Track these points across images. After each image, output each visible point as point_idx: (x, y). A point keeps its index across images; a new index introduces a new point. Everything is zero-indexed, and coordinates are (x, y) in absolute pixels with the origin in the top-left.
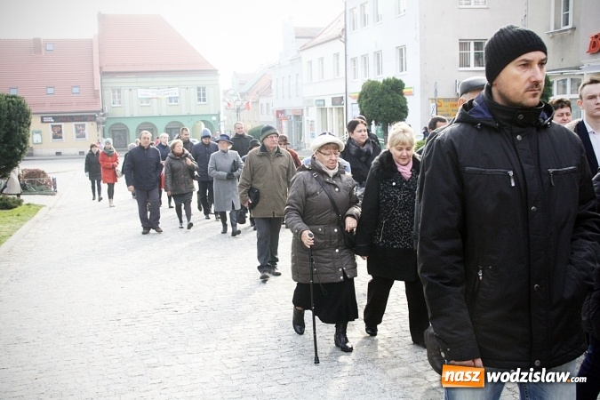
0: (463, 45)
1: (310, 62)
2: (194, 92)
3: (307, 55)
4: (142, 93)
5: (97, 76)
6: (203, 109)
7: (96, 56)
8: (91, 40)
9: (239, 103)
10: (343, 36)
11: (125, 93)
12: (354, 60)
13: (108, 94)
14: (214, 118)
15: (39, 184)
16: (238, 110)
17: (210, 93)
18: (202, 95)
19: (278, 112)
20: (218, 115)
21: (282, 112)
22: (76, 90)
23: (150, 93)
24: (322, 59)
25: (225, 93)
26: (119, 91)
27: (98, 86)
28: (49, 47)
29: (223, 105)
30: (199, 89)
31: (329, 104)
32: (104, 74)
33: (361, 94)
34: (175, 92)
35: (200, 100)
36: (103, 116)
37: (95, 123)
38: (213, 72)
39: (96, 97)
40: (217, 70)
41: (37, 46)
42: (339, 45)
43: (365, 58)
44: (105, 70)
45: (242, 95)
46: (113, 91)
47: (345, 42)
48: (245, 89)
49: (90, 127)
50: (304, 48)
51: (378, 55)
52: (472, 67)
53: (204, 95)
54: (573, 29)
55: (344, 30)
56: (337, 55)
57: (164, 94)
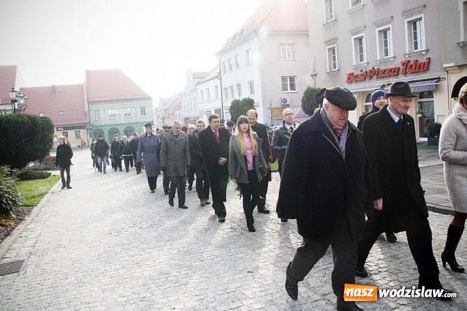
0: (284, 79)
1: (202, 91)
2: (139, 110)
3: (200, 88)
4: (110, 112)
5: (86, 103)
6: (144, 119)
7: (85, 93)
8: (82, 85)
9: (164, 115)
10: (219, 77)
11: (102, 112)
12: (226, 89)
13: (92, 113)
16: (164, 119)
17: (148, 110)
19: (185, 119)
21: (188, 118)
22: (75, 112)
23: (115, 112)
24: (208, 89)
25: (156, 109)
26: (98, 112)
27: (86, 110)
28: (60, 90)
29: (155, 117)
30: (141, 108)
32: (89, 103)
33: (231, 107)
34: (129, 111)
35: (142, 114)
36: (90, 125)
37: (85, 130)
38: (149, 99)
39: (86, 115)
40: (151, 98)
41: (54, 90)
42: (217, 82)
43: (232, 87)
44: (90, 100)
45: (165, 110)
46: (95, 112)
47: (221, 80)
48: (166, 107)
49: (83, 133)
50: (199, 84)
51: (239, 86)
52: (289, 91)
53: (144, 111)
54: (339, 70)
55: (220, 73)
56: (216, 87)
57: (123, 112)
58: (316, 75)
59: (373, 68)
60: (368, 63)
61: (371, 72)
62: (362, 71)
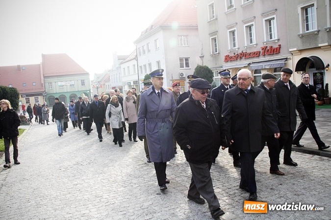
0: (181, 60)
1: (124, 69)
2: (80, 82)
3: (123, 66)
4: (60, 84)
5: (42, 78)
6: (83, 88)
7: (41, 70)
8: (39, 65)
9: (98, 85)
10: (136, 58)
11: (54, 84)
12: (141, 67)
13: (47, 85)
14: (88, 92)
15: (23, 121)
16: (97, 88)
17: (86, 82)
18: (83, 83)
20: (90, 90)
22: (34, 84)
23: (63, 83)
24: (128, 67)
25: (92, 81)
26: (51, 83)
27: (43, 82)
28: (24, 68)
29: (91, 86)
30: (82, 81)
31: (132, 84)
32: (44, 77)
33: (144, 79)
34: (73, 83)
35: (82, 85)
36: (45, 93)
37: (42, 96)
38: (87, 74)
39: (42, 86)
40: (88, 73)
41: (19, 68)
42: (135, 62)
43: (145, 66)
44: (45, 75)
45: (99, 82)
46: (49, 83)
47: (137, 60)
48: (99, 80)
49: (40, 98)
50: (122, 63)
51: (150, 64)
52: (185, 68)
54: (219, 53)
55: (136, 56)
56: (134, 65)
57: (68, 84)
58: (203, 57)
59: (242, 52)
60: (239, 48)
61: (241, 54)
62: (235, 54)
